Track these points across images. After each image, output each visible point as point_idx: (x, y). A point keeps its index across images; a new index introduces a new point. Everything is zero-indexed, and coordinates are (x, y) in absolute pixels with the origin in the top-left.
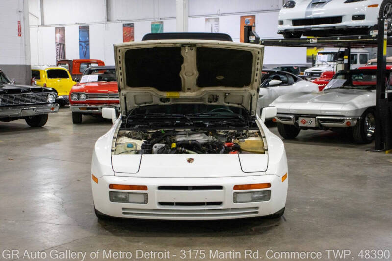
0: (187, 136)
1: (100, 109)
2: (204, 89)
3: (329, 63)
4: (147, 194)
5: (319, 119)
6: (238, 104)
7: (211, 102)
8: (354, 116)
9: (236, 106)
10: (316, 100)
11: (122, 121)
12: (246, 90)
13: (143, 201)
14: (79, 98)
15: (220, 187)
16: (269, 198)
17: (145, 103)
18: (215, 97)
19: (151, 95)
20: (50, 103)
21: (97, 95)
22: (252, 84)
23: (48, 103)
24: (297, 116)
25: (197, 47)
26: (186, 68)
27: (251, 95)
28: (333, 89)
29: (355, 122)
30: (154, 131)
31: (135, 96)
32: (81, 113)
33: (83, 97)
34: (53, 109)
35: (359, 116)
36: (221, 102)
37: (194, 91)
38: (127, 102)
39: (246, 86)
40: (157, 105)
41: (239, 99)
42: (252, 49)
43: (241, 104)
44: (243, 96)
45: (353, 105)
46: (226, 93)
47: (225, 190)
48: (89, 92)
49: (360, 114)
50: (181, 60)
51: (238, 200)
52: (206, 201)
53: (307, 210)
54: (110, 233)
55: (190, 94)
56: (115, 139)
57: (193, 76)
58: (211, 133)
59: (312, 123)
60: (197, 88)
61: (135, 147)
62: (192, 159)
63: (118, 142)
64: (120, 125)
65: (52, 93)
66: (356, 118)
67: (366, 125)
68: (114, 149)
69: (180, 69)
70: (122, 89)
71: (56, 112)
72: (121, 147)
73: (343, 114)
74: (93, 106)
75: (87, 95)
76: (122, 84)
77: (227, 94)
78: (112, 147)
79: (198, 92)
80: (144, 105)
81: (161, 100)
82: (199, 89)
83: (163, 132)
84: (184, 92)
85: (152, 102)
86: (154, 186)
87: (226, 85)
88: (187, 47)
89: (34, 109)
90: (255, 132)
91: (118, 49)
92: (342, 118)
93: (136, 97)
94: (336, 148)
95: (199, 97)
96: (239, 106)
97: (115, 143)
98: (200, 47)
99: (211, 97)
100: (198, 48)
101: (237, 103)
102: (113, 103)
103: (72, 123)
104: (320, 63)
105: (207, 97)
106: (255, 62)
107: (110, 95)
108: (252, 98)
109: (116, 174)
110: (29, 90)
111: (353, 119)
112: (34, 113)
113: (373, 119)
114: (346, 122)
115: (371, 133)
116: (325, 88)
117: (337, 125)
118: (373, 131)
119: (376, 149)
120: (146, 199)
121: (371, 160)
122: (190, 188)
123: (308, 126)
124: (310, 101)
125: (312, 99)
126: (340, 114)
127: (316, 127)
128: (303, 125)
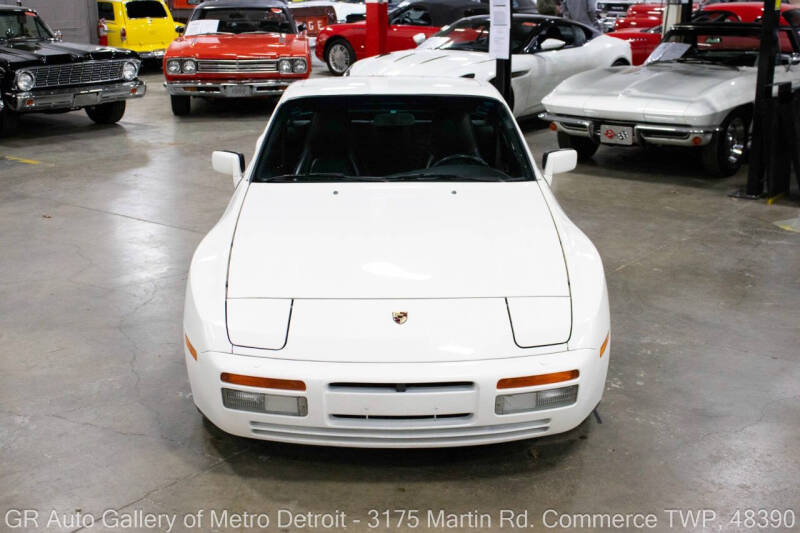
1: (222, 89)
4: (305, 399)
5: (640, 130)
8: (710, 127)
10: (635, 92)
13: (296, 411)
14: (182, 69)
15: (469, 384)
16: (574, 399)
20: (128, 81)
21: (217, 63)
23: (124, 80)
24: (598, 122)
28: (663, 62)
29: (709, 137)
32: (187, 98)
33: (189, 67)
34: (134, 90)
35: (716, 126)
45: (708, 104)
47: (479, 389)
48: (201, 57)
49: (718, 121)
51: (507, 407)
52: (435, 413)
53: (639, 383)
54: (227, 467)
59: (626, 137)
62: (405, 314)
65: (131, 60)
66: (711, 130)
67: (729, 141)
71: (140, 96)
73: (688, 122)
74: (209, 84)
75: (196, 63)
86: (320, 381)
89: (97, 93)
92: (684, 130)
94: (671, 188)
102: (247, 79)
103: (172, 113)
107: (240, 64)
109: (236, 349)
110: (87, 56)
111: (706, 133)
112: (98, 100)
113: (741, 128)
114: (691, 137)
115: (736, 155)
116: (649, 60)
117: (674, 141)
118: (739, 152)
119: (750, 192)
120: (302, 408)
121: (743, 224)
122: (400, 387)
123: (619, 141)
124: (623, 94)
125: (627, 89)
126: (682, 122)
127: (634, 144)
128: (608, 141)
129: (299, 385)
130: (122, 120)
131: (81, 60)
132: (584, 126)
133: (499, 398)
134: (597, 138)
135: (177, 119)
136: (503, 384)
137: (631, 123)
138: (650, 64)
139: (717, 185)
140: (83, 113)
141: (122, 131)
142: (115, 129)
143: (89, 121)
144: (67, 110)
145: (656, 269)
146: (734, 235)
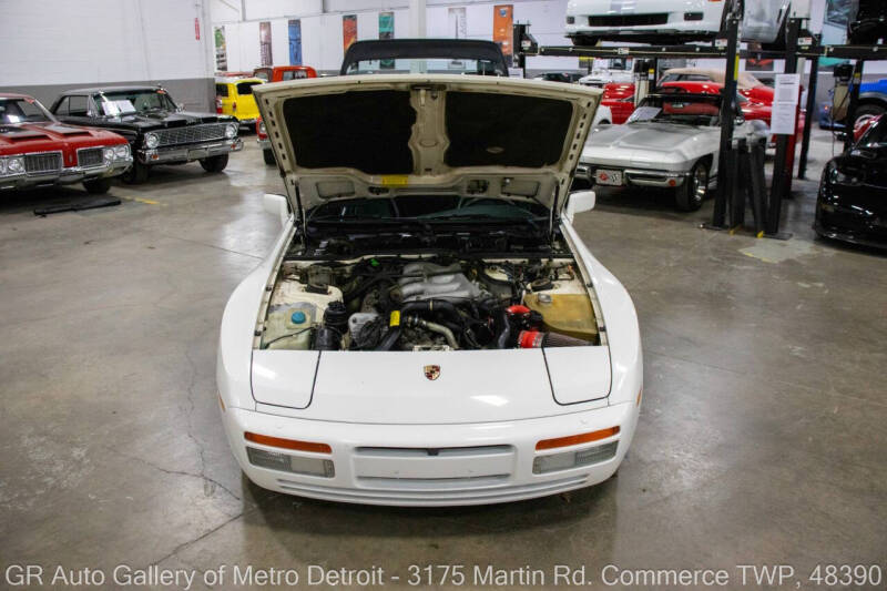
0: (426, 280)
2: (460, 171)
3: (610, 71)
4: (330, 462)
5: (627, 174)
6: (528, 197)
7: (473, 192)
8: (682, 172)
9: (524, 199)
10: (622, 143)
11: (295, 229)
12: (547, 173)
13: (323, 472)
15: (506, 447)
16: (613, 454)
17: (340, 196)
18: (482, 184)
19: (351, 182)
20: (229, 139)
22: (561, 164)
23: (227, 139)
24: (594, 167)
25: (448, 89)
26: (422, 130)
27: (557, 182)
28: (640, 121)
29: (682, 180)
30: (357, 261)
31: (317, 185)
34: (234, 146)
35: (686, 172)
36: (494, 192)
37: (439, 173)
38: (301, 195)
39: (548, 165)
40: (364, 198)
41: (530, 189)
42: (575, 96)
43: (532, 197)
44: (539, 184)
45: (680, 153)
46: (505, 178)
47: (516, 450)
49: (689, 168)
50: (411, 116)
51: (544, 467)
55: (430, 179)
56: (270, 293)
57: (438, 147)
58: (476, 272)
59: (616, 180)
60: (445, 167)
61: (308, 318)
62: (437, 369)
63: (274, 302)
64: (290, 239)
65: (232, 124)
67: (695, 183)
68: (260, 328)
69: (408, 134)
70: (289, 172)
71: (239, 150)
72: (279, 319)
73: (665, 168)
76: (286, 165)
77: (508, 181)
78: (258, 323)
79: (448, 175)
80: (337, 199)
81: (372, 189)
82: (450, 171)
83: (375, 263)
84: (419, 174)
85: (353, 193)
86: (347, 445)
87: (506, 164)
88: (423, 92)
89: (206, 148)
90: (567, 265)
91: (264, 97)
92: (662, 174)
93: (320, 186)
95: (451, 185)
96: (530, 200)
97: (266, 306)
98: (456, 90)
99: (475, 184)
100: (448, 93)
101: (526, 193)
104: (598, 70)
105: (465, 185)
106: (576, 122)
108: (558, 188)
109: (260, 407)
110: (199, 121)
111: (680, 177)
112: (207, 154)
113: (703, 174)
114: (668, 180)
115: (700, 194)
116: (629, 120)
117: (654, 183)
118: (702, 192)
119: (715, 225)
120: (328, 469)
121: (715, 251)
122: (433, 452)
123: (611, 183)
124: (614, 145)
125: (616, 142)
126: (660, 167)
127: (622, 185)
128: (603, 182)
129: (325, 448)
130: (227, 168)
131: (193, 124)
132: (583, 171)
133: (537, 459)
134: (594, 180)
135: (267, 167)
136: (542, 445)
137: (621, 169)
138: (630, 123)
139: (688, 218)
140: (197, 163)
141: (226, 177)
142: (221, 176)
143: (202, 170)
144: (183, 162)
145: (654, 293)
146: (710, 260)
